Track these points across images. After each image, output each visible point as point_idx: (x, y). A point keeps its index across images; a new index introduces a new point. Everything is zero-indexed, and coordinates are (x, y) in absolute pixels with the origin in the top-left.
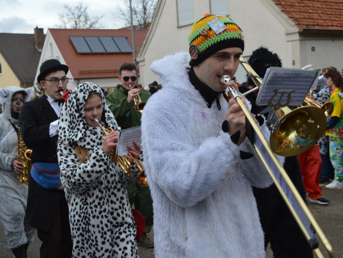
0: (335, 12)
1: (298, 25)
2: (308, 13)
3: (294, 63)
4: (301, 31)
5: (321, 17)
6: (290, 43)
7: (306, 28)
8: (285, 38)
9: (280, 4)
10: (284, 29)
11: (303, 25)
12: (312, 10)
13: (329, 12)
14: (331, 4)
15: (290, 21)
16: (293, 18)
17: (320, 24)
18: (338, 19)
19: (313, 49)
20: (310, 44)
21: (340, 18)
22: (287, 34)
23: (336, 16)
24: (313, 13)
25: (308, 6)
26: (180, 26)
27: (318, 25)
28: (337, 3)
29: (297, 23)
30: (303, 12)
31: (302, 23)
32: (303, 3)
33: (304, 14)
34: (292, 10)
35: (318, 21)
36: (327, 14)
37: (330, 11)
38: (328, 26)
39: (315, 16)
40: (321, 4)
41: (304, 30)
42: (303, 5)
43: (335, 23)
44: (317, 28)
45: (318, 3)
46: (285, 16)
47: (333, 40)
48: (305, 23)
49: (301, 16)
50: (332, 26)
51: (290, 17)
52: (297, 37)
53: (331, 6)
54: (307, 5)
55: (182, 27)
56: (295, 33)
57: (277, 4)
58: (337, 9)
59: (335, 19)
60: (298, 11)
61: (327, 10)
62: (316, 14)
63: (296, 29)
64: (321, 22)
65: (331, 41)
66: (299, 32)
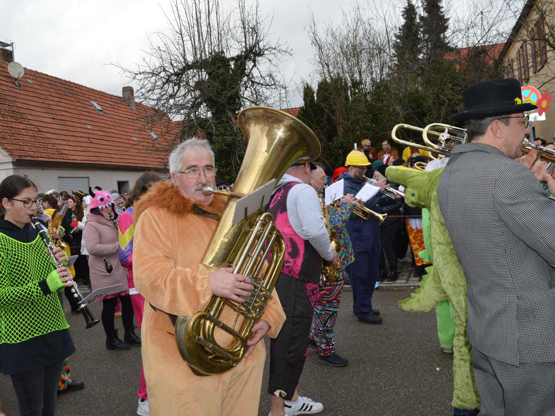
0: (42, 145)
1: (11, 155)
2: (19, 145)
4: (15, 161)
5: (31, 149)
6: (4, 171)
7: (19, 158)
11: (16, 155)
12: (23, 143)
13: (37, 145)
15: (3, 151)
16: (6, 149)
17: (30, 155)
18: (45, 152)
20: (23, 172)
21: (47, 150)
23: (44, 149)
24: (23, 145)
25: (19, 140)
27: (29, 156)
28: (43, 138)
29: (10, 153)
30: (15, 144)
32: (13, 136)
33: (15, 146)
34: (4, 141)
35: (29, 152)
36: (36, 147)
37: (39, 145)
38: (38, 157)
39: (26, 148)
40: (30, 138)
41: (17, 159)
42: (14, 138)
43: (44, 155)
44: (29, 158)
45: (27, 137)
47: (43, 169)
48: (18, 154)
49: (13, 148)
50: (41, 157)
51: (3, 148)
52: (11, 166)
53: (38, 140)
54: (18, 138)
56: (9, 162)
58: (44, 143)
59: (43, 151)
60: (10, 143)
61: (35, 143)
62: (26, 147)
63: (10, 159)
64: (31, 154)
65: (41, 170)
66: (12, 162)
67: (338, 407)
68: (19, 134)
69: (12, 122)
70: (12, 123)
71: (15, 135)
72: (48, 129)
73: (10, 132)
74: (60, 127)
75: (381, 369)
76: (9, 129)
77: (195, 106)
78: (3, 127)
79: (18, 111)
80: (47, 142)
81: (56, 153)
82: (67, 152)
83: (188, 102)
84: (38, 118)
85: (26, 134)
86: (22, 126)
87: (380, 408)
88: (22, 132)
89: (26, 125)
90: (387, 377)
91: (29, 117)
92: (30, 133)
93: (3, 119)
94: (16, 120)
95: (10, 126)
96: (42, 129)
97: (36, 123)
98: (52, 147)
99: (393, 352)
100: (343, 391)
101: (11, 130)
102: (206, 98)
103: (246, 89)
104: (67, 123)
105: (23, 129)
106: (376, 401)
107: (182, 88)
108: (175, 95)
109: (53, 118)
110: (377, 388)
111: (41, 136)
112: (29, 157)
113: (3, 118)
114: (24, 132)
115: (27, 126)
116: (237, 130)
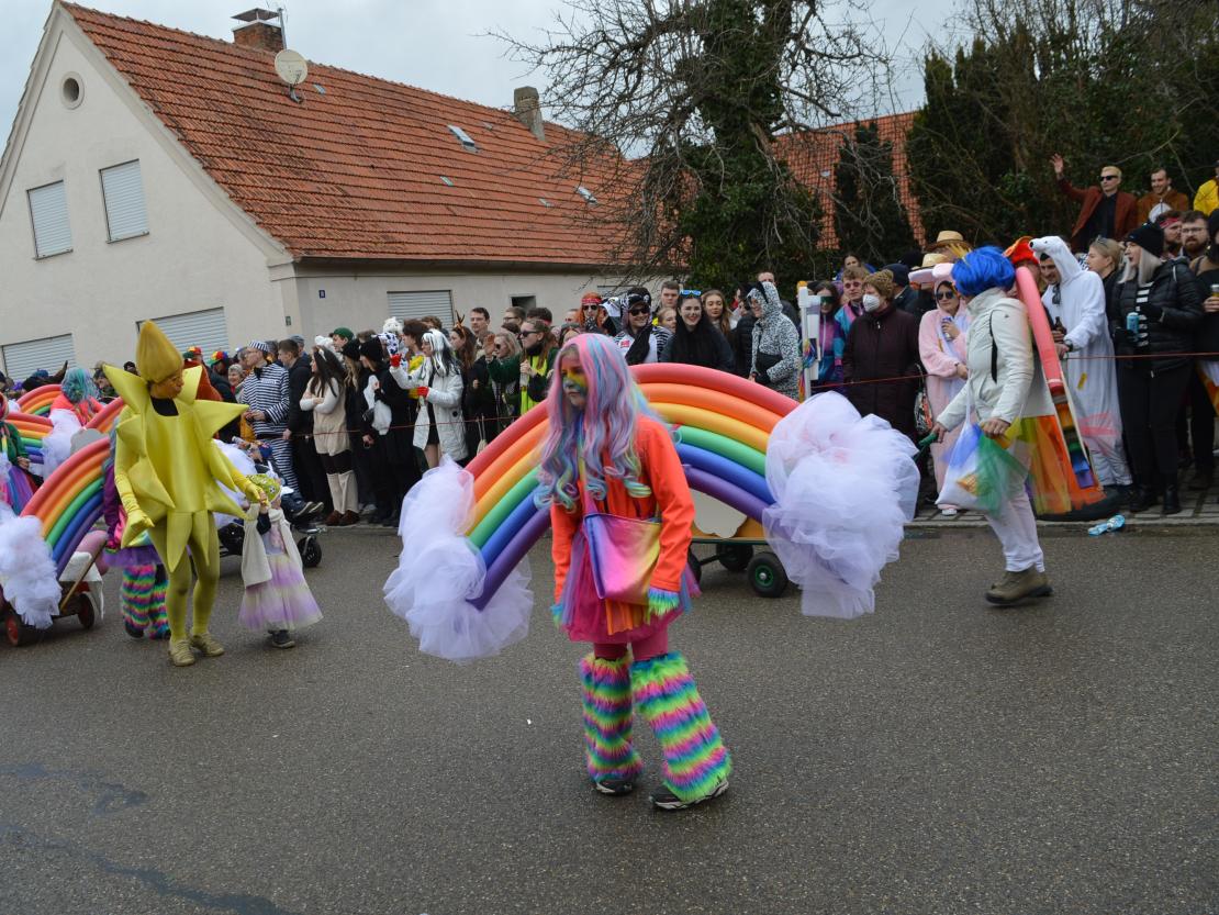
0: (353, 225)
1: (291, 249)
2: (306, 226)
3: (288, 322)
4: (298, 260)
5: (329, 234)
6: (278, 283)
7: (306, 255)
8: (266, 275)
9: (252, 211)
10: (265, 258)
11: (300, 249)
12: (312, 222)
13: (342, 226)
14: (344, 210)
15: (275, 242)
16: (280, 236)
17: (329, 248)
19: (322, 294)
20: (316, 283)
21: (363, 236)
22: (270, 267)
23: (355, 233)
24: (314, 227)
25: (304, 216)
26: (40, 256)
27: (327, 250)
28: (354, 209)
29: (288, 246)
30: (297, 226)
31: (298, 246)
32: (294, 209)
33: (298, 228)
34: (275, 221)
35: (325, 242)
36: (339, 230)
37: (345, 224)
38: (345, 251)
39: (320, 233)
40: (326, 211)
41: (304, 258)
42: (294, 212)
43: (356, 246)
44: (326, 254)
45: (320, 209)
46: (264, 233)
47: (356, 276)
48: (303, 247)
49: (293, 234)
50: (351, 251)
51: (274, 236)
52: (291, 272)
53: (344, 215)
54: (303, 212)
55: (45, 258)
56: (286, 265)
57: (246, 211)
58: (355, 220)
59: (354, 238)
60: (287, 223)
61: (338, 221)
62: (321, 230)
63: (289, 258)
64: (331, 244)
65: (352, 279)
66: (293, 263)
67: (1036, 804)
68: (304, 204)
69: (288, 179)
70: (289, 182)
71: (296, 206)
72: (362, 190)
73: (286, 200)
74: (388, 184)
75: (1140, 721)
76: (284, 195)
77: (678, 116)
78: (271, 192)
79: (298, 155)
80: (362, 218)
81: (382, 240)
82: (403, 238)
83: (660, 109)
84: (341, 169)
85: (318, 203)
86: (309, 187)
87: (1144, 813)
88: (309, 200)
89: (318, 185)
90: (1157, 740)
91: (323, 166)
92: (327, 201)
93: (270, 173)
94: (297, 173)
95: (286, 187)
96: (350, 191)
97: (338, 179)
98: (371, 228)
99: (1171, 682)
100: (1048, 769)
101: (287, 197)
102: (702, 95)
103: (793, 69)
104: (402, 175)
105: (312, 193)
106: (1132, 797)
107: (645, 78)
108: (630, 95)
109: (372, 167)
110: (1134, 766)
111: (348, 205)
112: (328, 253)
113: (271, 170)
114: (313, 199)
115: (320, 185)
116: (774, 166)
